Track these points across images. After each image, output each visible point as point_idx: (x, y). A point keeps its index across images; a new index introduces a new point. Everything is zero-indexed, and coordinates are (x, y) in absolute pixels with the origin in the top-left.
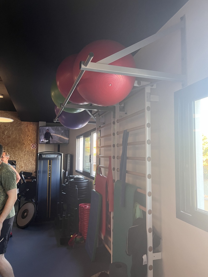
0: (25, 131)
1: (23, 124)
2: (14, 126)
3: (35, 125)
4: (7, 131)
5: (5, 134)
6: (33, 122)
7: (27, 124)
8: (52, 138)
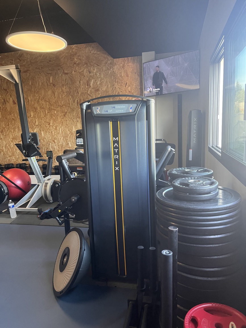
0: (121, 76)
1: (116, 63)
2: (103, 70)
3: (136, 62)
4: (93, 80)
5: (91, 85)
6: (132, 57)
7: (123, 63)
8: (166, 83)
